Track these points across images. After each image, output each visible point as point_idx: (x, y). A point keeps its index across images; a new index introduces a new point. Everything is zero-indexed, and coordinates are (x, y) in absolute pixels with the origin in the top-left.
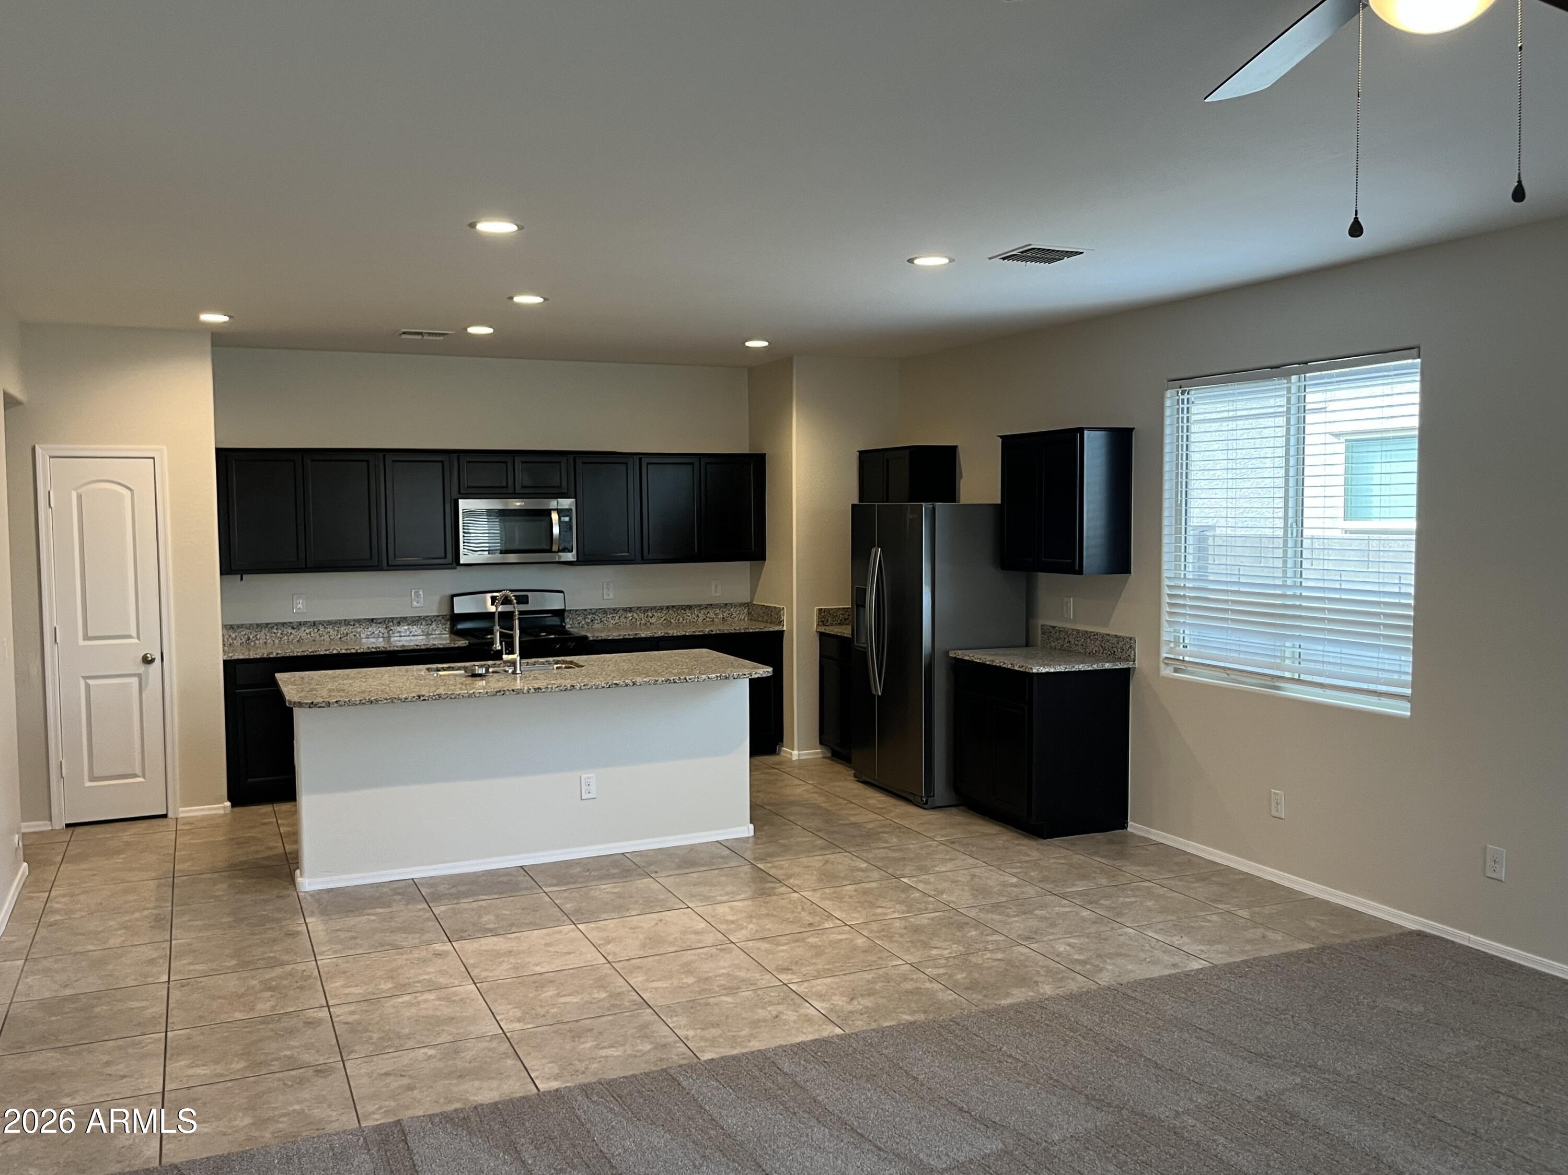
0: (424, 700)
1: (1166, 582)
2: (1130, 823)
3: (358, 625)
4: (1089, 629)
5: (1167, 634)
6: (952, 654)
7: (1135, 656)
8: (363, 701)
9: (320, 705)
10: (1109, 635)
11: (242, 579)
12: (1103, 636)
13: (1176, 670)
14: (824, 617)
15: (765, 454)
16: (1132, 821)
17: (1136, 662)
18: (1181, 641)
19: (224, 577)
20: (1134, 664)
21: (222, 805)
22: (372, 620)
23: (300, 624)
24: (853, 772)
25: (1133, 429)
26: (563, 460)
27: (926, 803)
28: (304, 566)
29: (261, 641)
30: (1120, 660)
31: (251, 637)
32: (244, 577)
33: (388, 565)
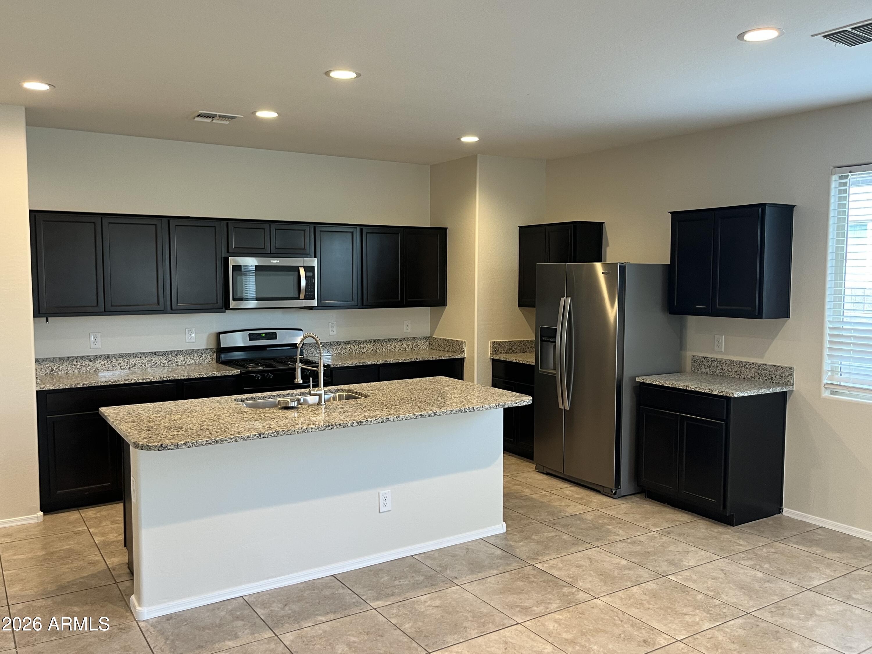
0: (265, 437)
1: (827, 325)
2: (785, 509)
3: (144, 358)
4: (744, 359)
5: (827, 365)
6: (639, 379)
7: (793, 381)
8: (209, 442)
9: (169, 447)
10: (766, 365)
11: (47, 321)
12: (759, 365)
13: (833, 393)
14: (496, 348)
15: (447, 228)
16: (786, 507)
17: (794, 386)
18: (839, 370)
19: (36, 319)
20: (793, 387)
21: (36, 515)
22: (155, 353)
23: (96, 357)
24: (534, 466)
25: (795, 206)
26: (306, 228)
27: (615, 494)
28: (103, 310)
29: (63, 372)
30: (778, 384)
31: (54, 369)
32: (49, 319)
33: (171, 309)
